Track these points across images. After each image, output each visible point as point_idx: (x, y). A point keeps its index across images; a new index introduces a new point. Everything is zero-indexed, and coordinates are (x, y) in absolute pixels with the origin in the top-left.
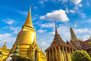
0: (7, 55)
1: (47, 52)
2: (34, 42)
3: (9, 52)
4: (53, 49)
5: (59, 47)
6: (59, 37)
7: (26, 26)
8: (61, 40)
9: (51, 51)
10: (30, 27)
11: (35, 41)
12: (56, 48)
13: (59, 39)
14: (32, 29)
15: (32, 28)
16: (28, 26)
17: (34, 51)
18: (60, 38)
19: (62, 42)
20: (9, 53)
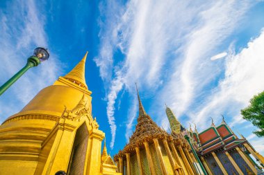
1: (120, 160)
4: (137, 149)
10: (77, 84)
12: (146, 144)
14: (83, 89)
16: (72, 81)
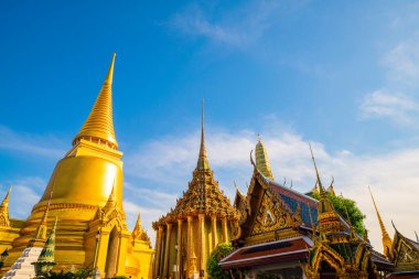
0: (12, 240)
1: (160, 229)
2: (110, 201)
3: (19, 230)
4: (180, 222)
5: (201, 218)
6: (207, 178)
7: (87, 138)
8: (213, 192)
9: (174, 226)
10: (103, 141)
11: (114, 199)
12: (189, 219)
13: (207, 187)
14: (112, 150)
15: (110, 145)
16: (96, 140)
17: (105, 233)
18: (210, 183)
19: (217, 199)
20: (18, 236)
